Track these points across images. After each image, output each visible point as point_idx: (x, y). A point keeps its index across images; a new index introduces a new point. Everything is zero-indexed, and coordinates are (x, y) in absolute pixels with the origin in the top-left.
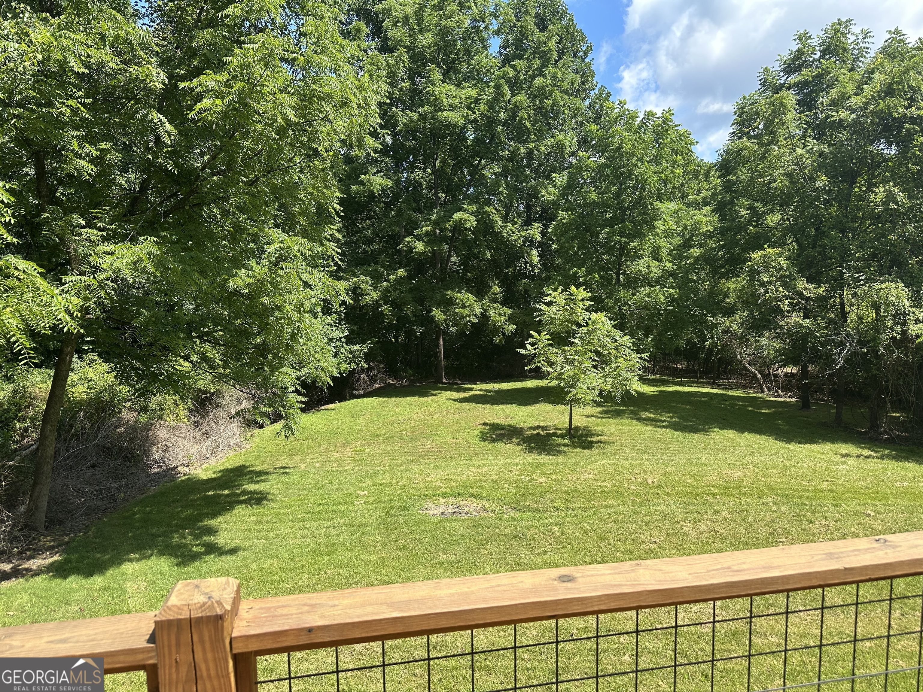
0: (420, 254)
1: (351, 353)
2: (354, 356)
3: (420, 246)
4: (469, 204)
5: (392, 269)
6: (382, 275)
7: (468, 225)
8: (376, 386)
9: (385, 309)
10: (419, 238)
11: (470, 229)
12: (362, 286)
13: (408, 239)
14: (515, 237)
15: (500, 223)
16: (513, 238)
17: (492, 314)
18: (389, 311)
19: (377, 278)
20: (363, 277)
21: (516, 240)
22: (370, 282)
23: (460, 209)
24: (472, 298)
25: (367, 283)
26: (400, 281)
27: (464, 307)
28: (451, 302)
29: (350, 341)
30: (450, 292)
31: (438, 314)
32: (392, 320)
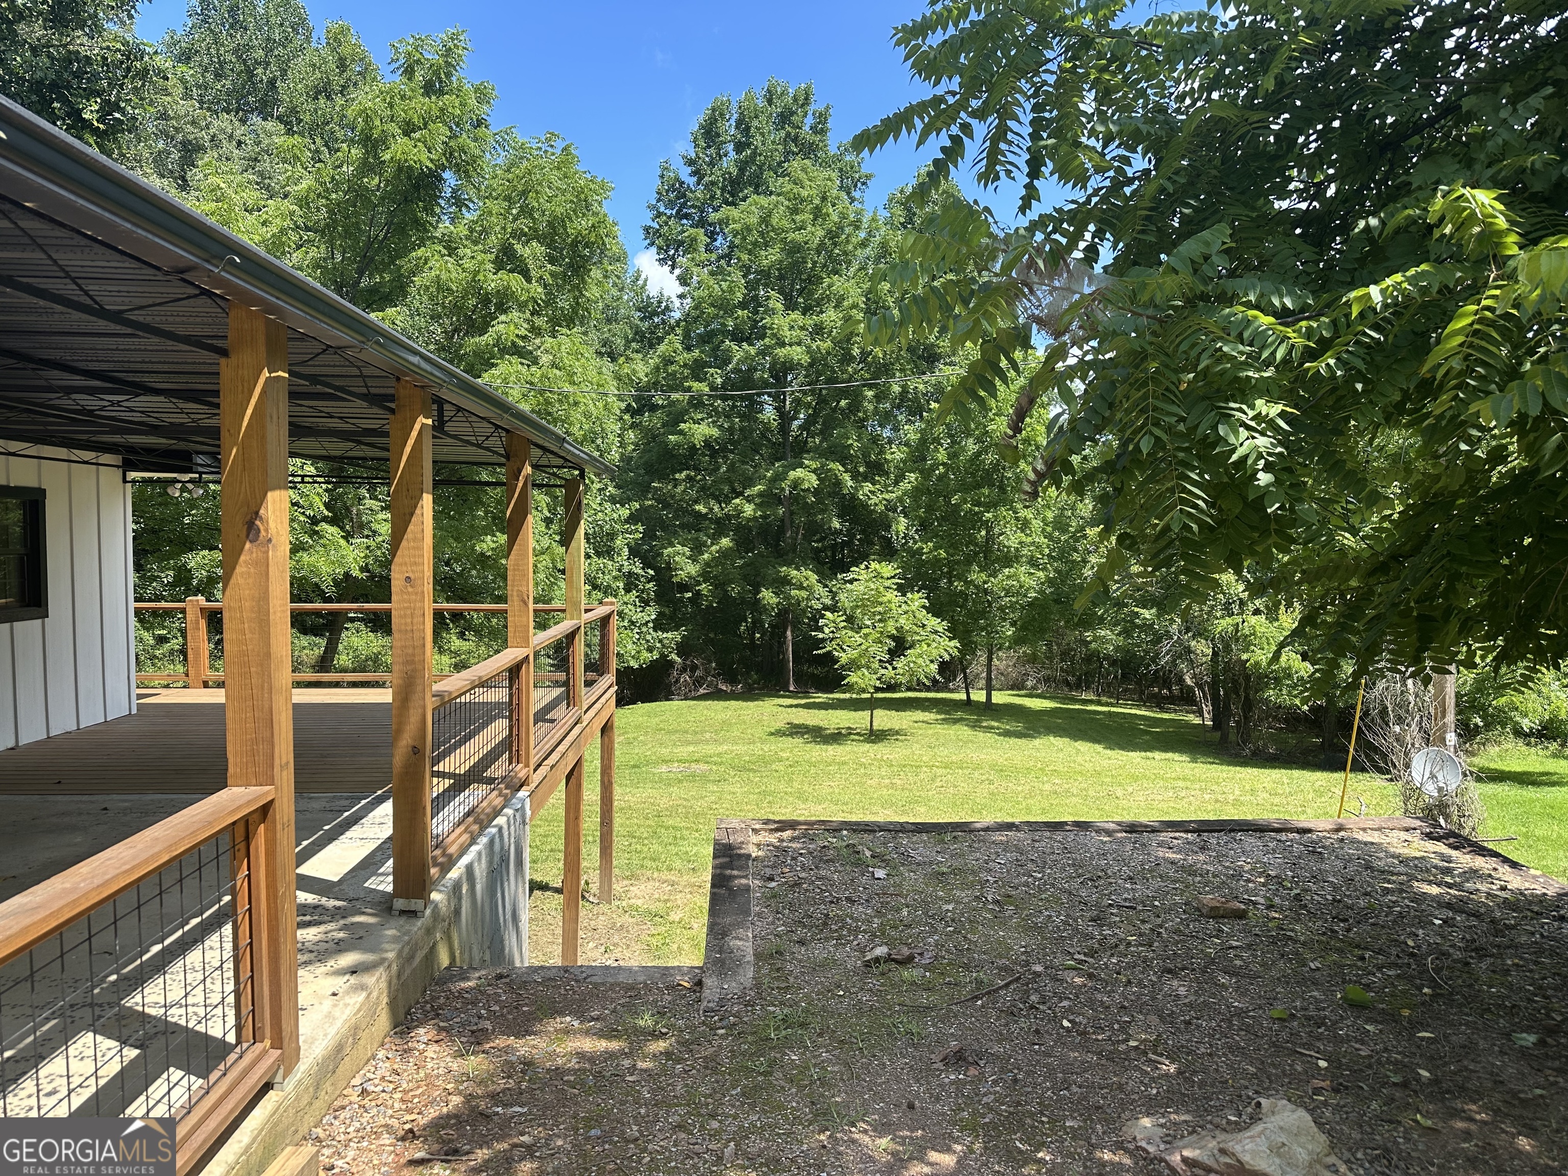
0: (749, 520)
1: (660, 641)
2: (664, 646)
3: (749, 510)
4: (812, 459)
5: (715, 538)
6: (704, 544)
7: (806, 486)
8: (702, 691)
9: (704, 588)
10: (749, 500)
11: (808, 490)
12: (677, 559)
13: (737, 501)
14: (874, 500)
15: (850, 483)
16: (872, 502)
17: (843, 599)
18: (709, 591)
19: (698, 548)
20: (679, 547)
21: (876, 505)
22: (688, 554)
23: (801, 465)
24: (813, 577)
25: (684, 554)
26: (725, 554)
27: (801, 587)
28: (786, 581)
29: (658, 625)
30: (785, 568)
31: (768, 596)
32: (711, 602)
